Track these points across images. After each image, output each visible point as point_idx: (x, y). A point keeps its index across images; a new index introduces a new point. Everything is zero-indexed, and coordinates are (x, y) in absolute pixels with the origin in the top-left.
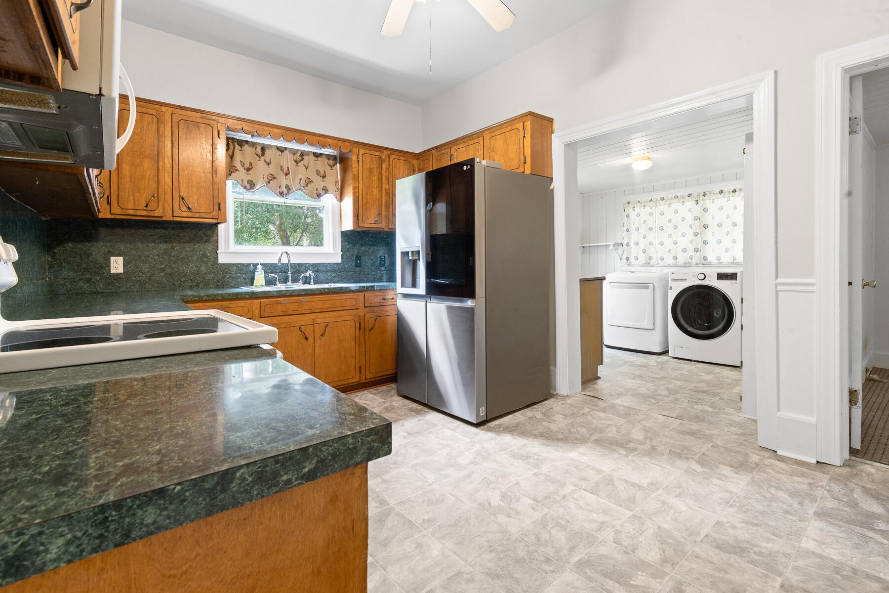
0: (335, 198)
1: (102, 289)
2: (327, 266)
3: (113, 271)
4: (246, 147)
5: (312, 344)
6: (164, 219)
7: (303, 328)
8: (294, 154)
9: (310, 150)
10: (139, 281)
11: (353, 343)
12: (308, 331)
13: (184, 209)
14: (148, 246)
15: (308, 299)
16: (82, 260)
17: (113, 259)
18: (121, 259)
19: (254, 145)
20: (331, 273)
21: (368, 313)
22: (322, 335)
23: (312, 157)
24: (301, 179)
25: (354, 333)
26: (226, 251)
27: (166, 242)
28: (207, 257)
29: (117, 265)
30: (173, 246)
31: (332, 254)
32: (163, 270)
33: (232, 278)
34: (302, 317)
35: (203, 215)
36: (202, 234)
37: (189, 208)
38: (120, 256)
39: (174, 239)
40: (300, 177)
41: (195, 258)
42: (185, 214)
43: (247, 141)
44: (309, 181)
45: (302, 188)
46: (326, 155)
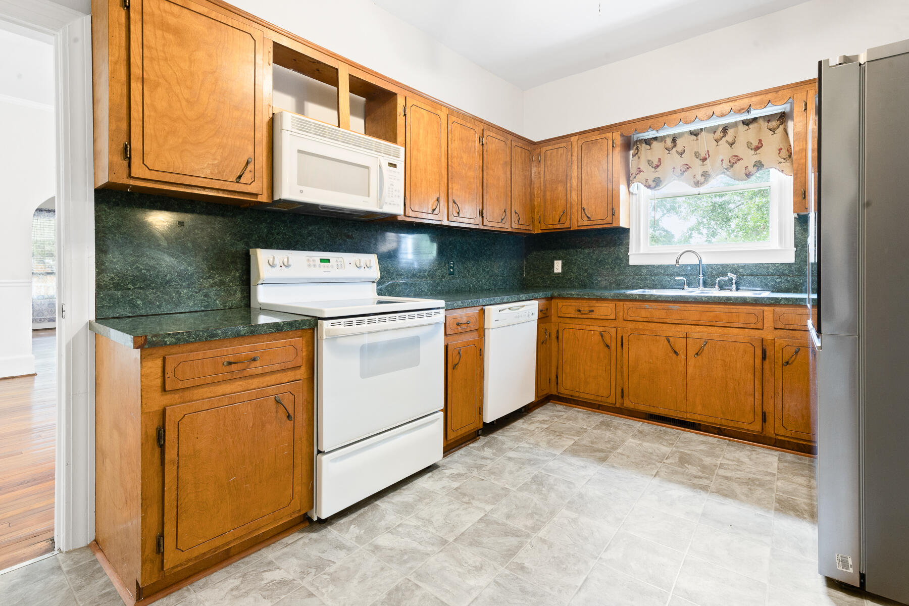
0: (781, 173)
1: (549, 284)
2: (768, 268)
3: (555, 271)
4: (655, 144)
5: (683, 362)
6: (572, 229)
7: (671, 339)
8: (715, 132)
9: (738, 119)
10: (570, 279)
11: (750, 376)
12: (679, 345)
13: (585, 218)
14: (577, 251)
15: (679, 307)
16: (540, 263)
17: (556, 262)
18: (560, 262)
19: (663, 139)
20: (775, 277)
21: (780, 337)
22: (697, 354)
23: (742, 128)
24: (722, 161)
25: (752, 362)
26: (637, 253)
27: (589, 248)
28: (620, 259)
29: (558, 266)
30: (594, 250)
31: (777, 250)
32: (587, 270)
33: (641, 279)
34: (673, 327)
35: (599, 222)
36: (616, 238)
37: (588, 217)
38: (560, 260)
39: (595, 244)
40: (721, 157)
41: (610, 261)
42: (585, 223)
43: (656, 137)
44: (736, 159)
45: (725, 171)
46: (764, 117)
